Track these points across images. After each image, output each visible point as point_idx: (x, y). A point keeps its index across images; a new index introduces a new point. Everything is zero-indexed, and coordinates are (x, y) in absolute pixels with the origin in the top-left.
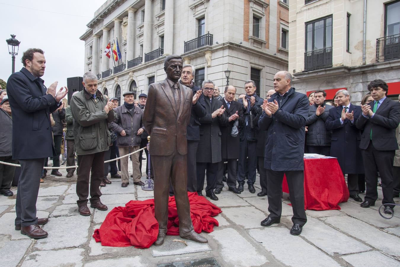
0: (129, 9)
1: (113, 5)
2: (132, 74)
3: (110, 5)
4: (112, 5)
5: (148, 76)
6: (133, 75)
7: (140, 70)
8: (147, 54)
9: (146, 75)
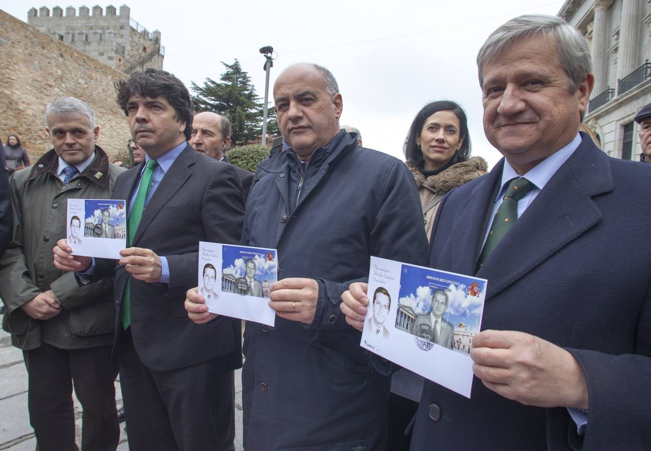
0: (596, 4)
1: (569, 8)
2: (594, 122)
3: (564, 10)
4: (568, 10)
5: (622, 122)
6: (596, 125)
7: (608, 112)
8: (622, 80)
9: (617, 121)
